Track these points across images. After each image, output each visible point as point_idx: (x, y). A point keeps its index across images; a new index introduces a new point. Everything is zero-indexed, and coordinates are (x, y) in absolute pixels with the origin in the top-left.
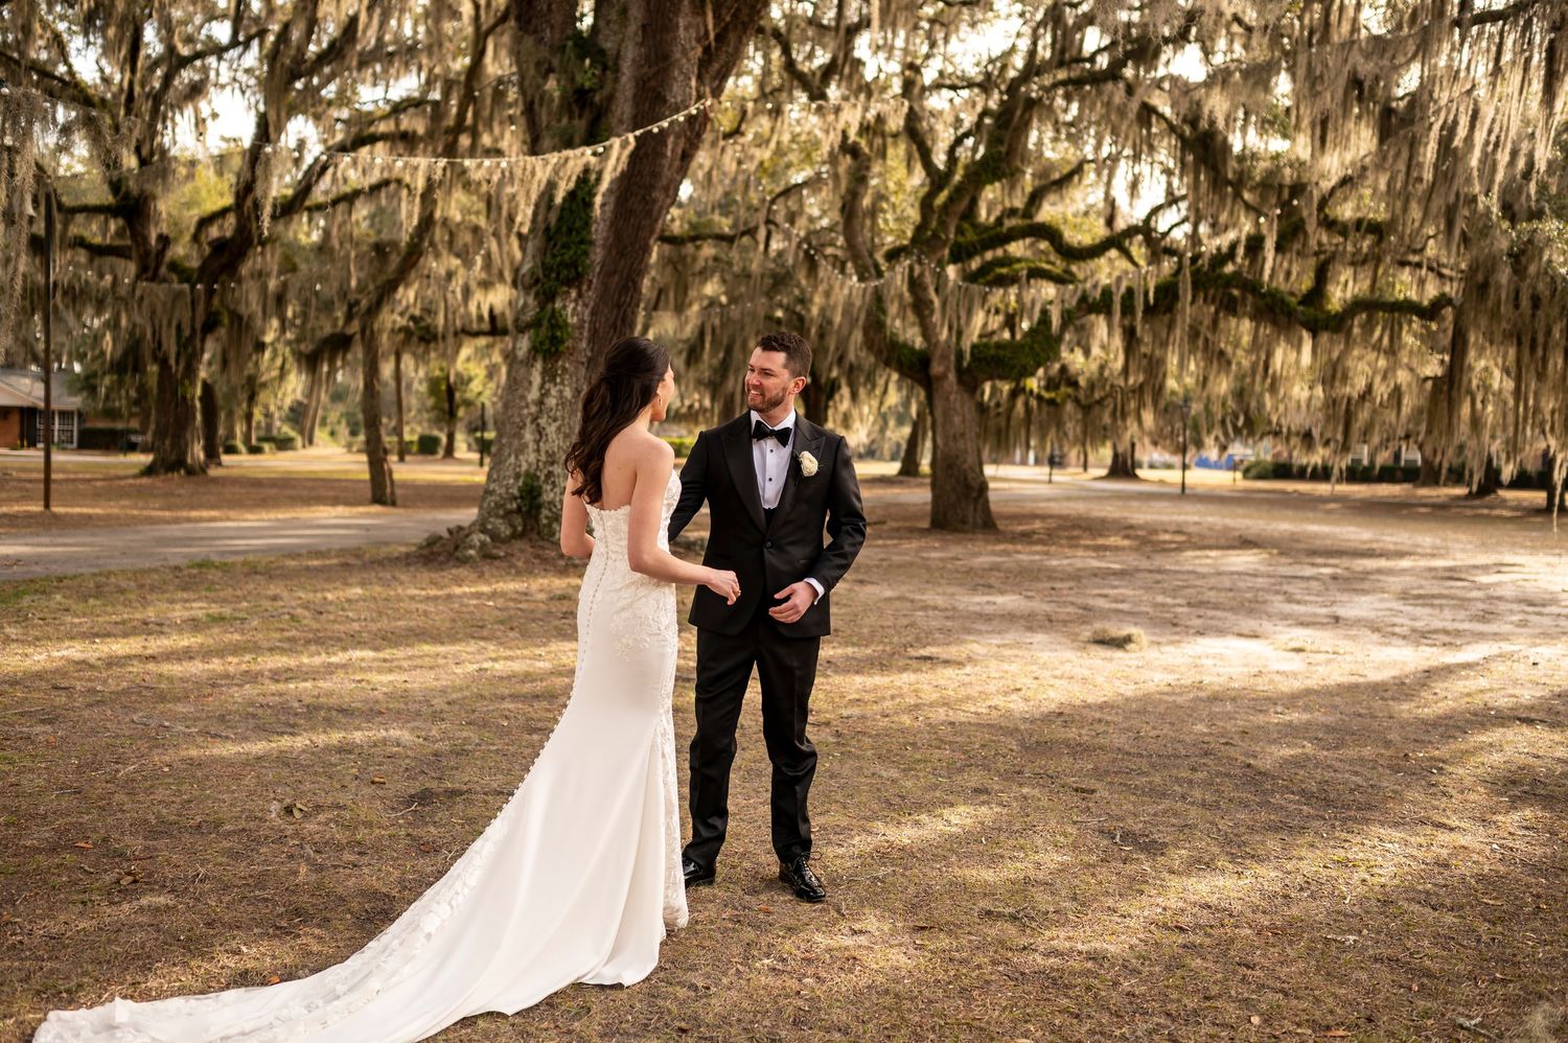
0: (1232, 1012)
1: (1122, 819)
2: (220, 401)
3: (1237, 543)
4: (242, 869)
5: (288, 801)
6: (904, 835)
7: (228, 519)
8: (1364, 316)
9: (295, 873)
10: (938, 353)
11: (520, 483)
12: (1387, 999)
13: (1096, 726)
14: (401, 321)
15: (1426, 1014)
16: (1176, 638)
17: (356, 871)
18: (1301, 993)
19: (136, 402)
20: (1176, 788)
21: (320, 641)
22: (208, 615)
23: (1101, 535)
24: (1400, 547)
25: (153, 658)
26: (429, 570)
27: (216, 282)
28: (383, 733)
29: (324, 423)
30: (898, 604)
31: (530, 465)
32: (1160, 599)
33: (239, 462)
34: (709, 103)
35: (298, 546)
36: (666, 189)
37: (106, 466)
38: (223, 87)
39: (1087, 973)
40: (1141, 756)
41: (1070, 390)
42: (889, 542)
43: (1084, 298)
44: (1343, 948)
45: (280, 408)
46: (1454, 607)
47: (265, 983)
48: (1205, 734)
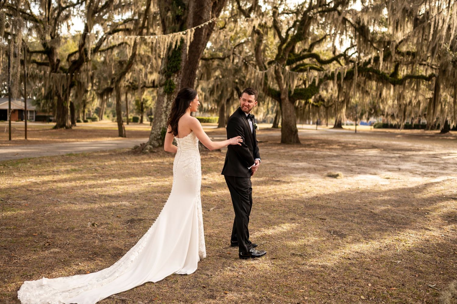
0: (363, 282)
1: (333, 227)
2: (75, 107)
3: (371, 147)
4: (80, 241)
5: (93, 222)
6: (270, 232)
7: (78, 141)
8: (409, 80)
9: (95, 242)
10: (283, 92)
11: (161, 130)
12: (409, 279)
13: (327, 200)
14: (127, 84)
15: (420, 283)
16: (352, 175)
17: (112, 242)
18: (383, 277)
19: (51, 108)
20: (350, 218)
21: (103, 177)
22: (71, 169)
23: (331, 145)
24: (419, 148)
25: (55, 181)
26: (135, 156)
27: (73, 73)
28: (121, 203)
29: (105, 113)
30: (271, 165)
31: (164, 125)
32: (348, 163)
33: (81, 125)
34: (215, 19)
35: (98, 149)
36: (203, 44)
37: (43, 126)
38: (75, 16)
39: (321, 271)
40: (340, 209)
41: (322, 103)
42: (269, 147)
43: (326, 75)
44: (396, 264)
45: (93, 109)
46: (435, 166)
47: (86, 273)
48: (359, 203)
